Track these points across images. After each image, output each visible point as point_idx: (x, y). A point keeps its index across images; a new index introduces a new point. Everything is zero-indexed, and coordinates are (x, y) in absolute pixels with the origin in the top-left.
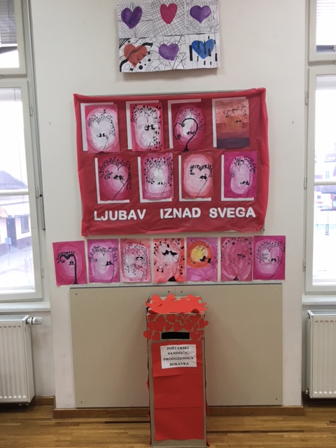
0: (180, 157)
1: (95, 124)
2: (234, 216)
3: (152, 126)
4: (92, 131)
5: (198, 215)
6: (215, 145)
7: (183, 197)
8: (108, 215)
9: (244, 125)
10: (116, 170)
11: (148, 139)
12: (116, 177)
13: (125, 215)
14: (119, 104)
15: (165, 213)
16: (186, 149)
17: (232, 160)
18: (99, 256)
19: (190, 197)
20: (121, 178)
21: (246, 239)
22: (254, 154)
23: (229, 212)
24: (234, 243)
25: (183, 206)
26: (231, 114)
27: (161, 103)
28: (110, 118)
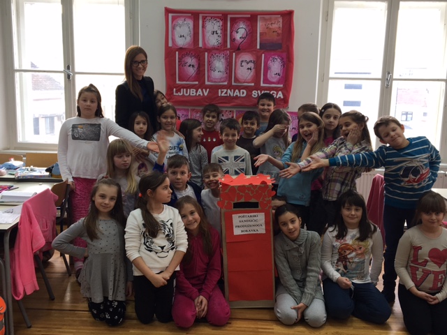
0: (234, 54)
1: (178, 28)
3: (216, 31)
4: (175, 33)
5: (245, 95)
6: (258, 47)
7: (235, 82)
8: (183, 92)
9: (278, 34)
10: (190, 60)
11: (213, 41)
12: (190, 66)
13: (194, 92)
14: (195, 15)
15: (222, 92)
16: (238, 49)
17: (269, 58)
19: (239, 82)
20: (193, 66)
22: (284, 55)
25: (235, 88)
26: (270, 26)
27: (223, 16)
28: (188, 24)
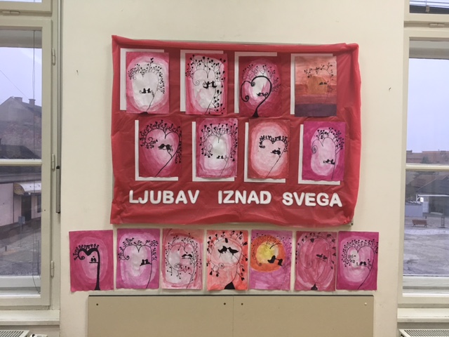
0: (247, 124)
1: (138, 76)
2: (314, 204)
3: (213, 83)
4: (134, 85)
5: (268, 201)
6: (292, 112)
7: (249, 177)
9: (330, 89)
10: (162, 137)
11: (207, 100)
12: (162, 147)
13: (171, 197)
14: (171, 51)
15: (224, 196)
16: (256, 115)
17: (314, 131)
18: (133, 251)
19: (258, 176)
20: (168, 147)
21: (329, 236)
22: (342, 126)
23: (309, 199)
24: (312, 240)
25: (249, 188)
26: (314, 73)
27: (226, 54)
28: (158, 69)
